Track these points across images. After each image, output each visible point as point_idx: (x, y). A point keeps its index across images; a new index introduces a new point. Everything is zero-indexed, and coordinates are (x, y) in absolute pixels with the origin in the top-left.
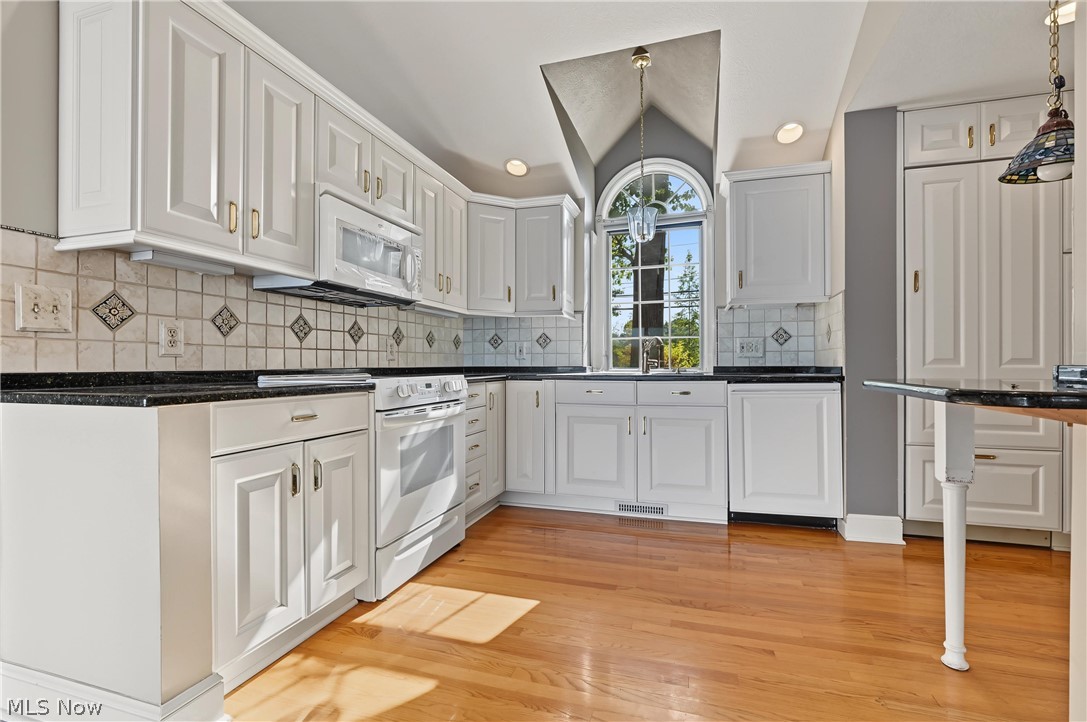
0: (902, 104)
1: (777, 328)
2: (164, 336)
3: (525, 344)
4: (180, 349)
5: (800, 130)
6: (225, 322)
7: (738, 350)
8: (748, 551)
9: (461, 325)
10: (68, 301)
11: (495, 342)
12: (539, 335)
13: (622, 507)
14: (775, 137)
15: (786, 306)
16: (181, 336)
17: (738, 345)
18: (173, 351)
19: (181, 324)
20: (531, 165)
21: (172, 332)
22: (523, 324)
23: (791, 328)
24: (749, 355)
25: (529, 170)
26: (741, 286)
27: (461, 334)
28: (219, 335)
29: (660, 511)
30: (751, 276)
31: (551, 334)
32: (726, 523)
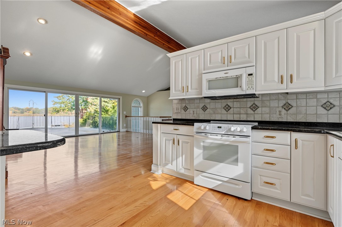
2: (192, 112)
4: (195, 115)
6: (204, 108)
10: (180, 108)
16: (195, 112)
18: (193, 115)
19: (195, 110)
21: (193, 112)
28: (203, 111)
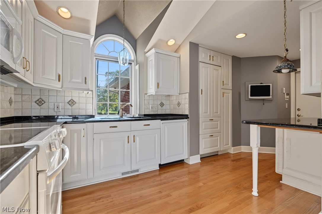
0: (200, 44)
1: (161, 102)
3: (60, 104)
5: (174, 41)
7: (151, 109)
8: (178, 177)
9: (13, 92)
11: (40, 102)
12: (69, 100)
13: (123, 174)
14: (167, 42)
15: (164, 95)
17: (151, 107)
20: (73, 15)
22: (59, 94)
23: (164, 102)
24: (154, 110)
25: (71, 17)
26: (158, 87)
27: (13, 96)
29: (138, 171)
30: (160, 85)
31: (76, 99)
32: (159, 168)
